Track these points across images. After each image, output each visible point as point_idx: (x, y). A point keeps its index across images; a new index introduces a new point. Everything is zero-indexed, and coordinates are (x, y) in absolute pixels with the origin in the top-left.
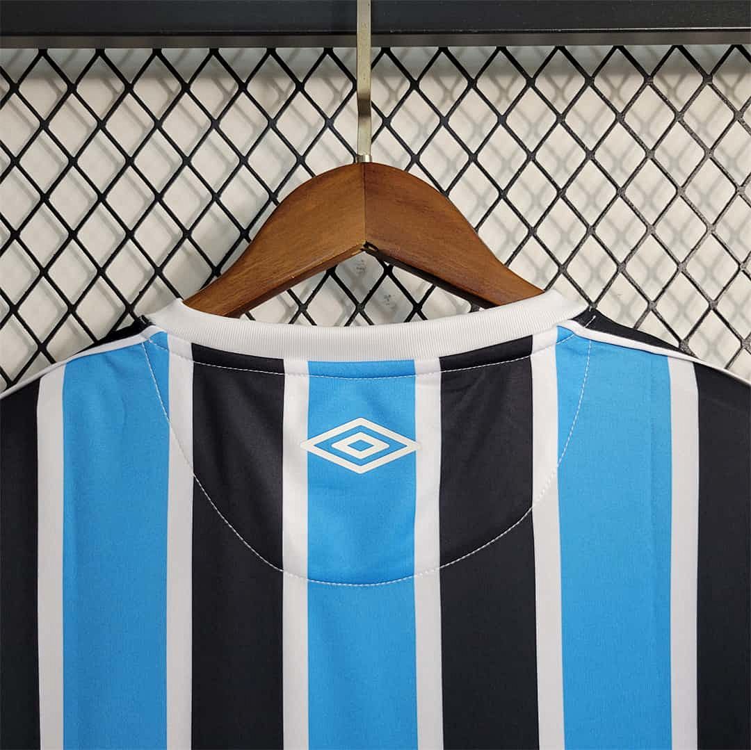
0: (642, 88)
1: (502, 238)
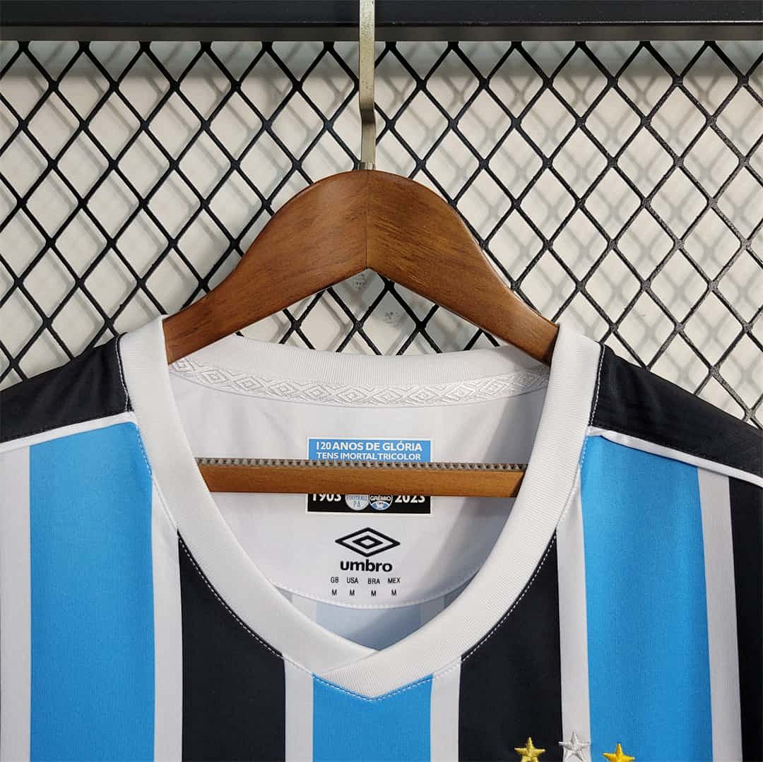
0: (671, 89)
1: (516, 253)
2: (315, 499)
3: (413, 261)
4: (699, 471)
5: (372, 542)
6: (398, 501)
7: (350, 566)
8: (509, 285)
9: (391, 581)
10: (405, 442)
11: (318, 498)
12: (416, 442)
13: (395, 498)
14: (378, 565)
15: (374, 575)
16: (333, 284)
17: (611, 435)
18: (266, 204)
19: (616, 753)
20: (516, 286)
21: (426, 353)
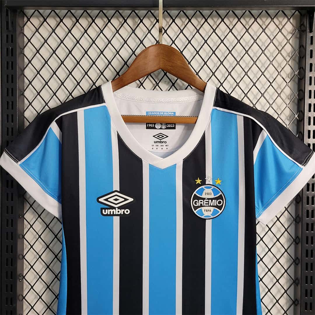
0: (237, 22)
1: (198, 65)
2: (148, 126)
3: (172, 67)
4: (237, 115)
5: (162, 136)
6: (168, 126)
7: (156, 142)
8: (196, 73)
9: (166, 146)
10: (169, 112)
11: (149, 126)
12: (172, 112)
13: (167, 126)
14: (163, 142)
15: (162, 144)
16: (151, 73)
17: (218, 108)
18: (134, 53)
19: (218, 180)
20: (197, 74)
21: (174, 90)
